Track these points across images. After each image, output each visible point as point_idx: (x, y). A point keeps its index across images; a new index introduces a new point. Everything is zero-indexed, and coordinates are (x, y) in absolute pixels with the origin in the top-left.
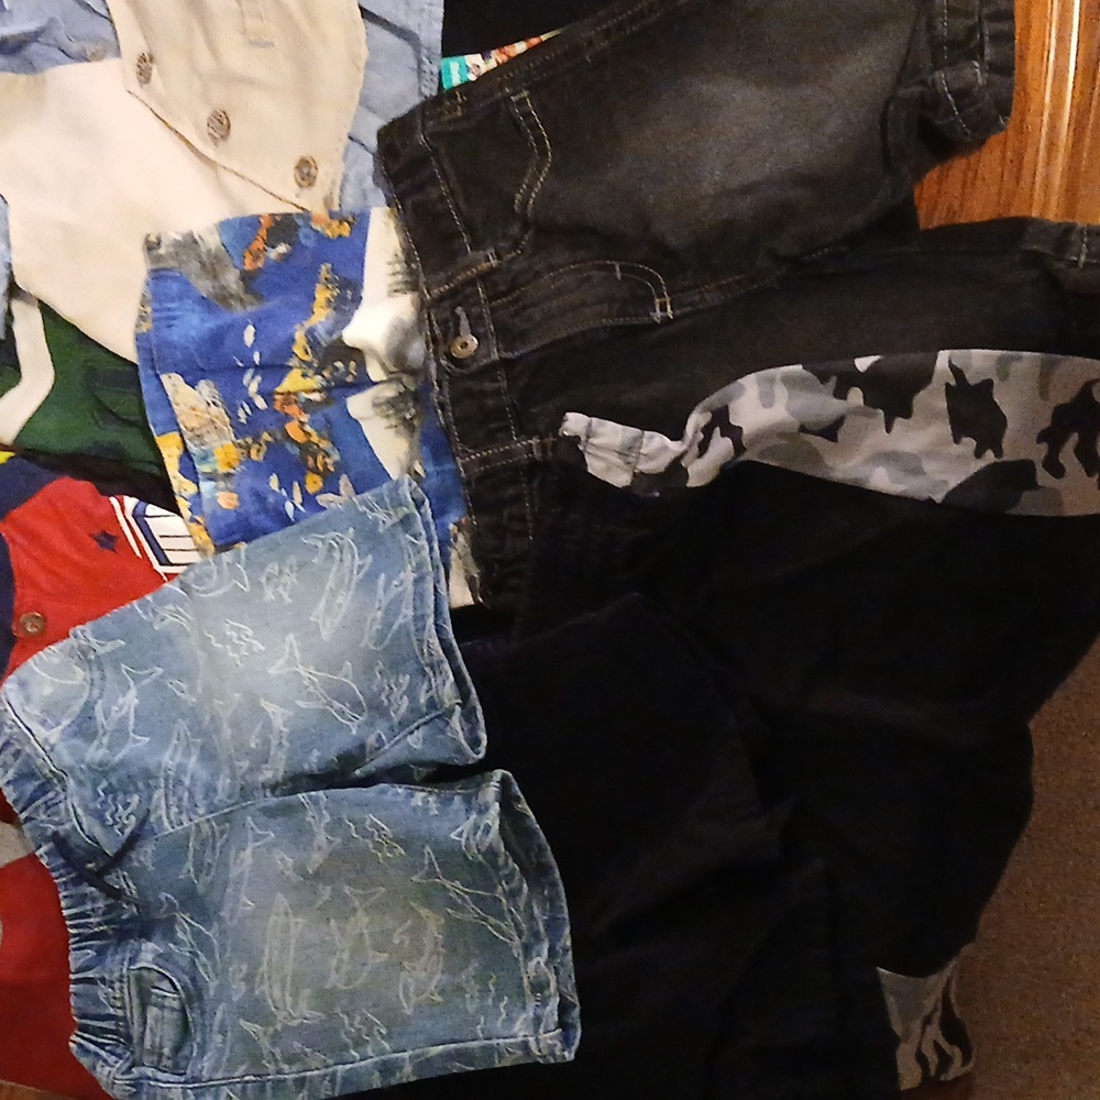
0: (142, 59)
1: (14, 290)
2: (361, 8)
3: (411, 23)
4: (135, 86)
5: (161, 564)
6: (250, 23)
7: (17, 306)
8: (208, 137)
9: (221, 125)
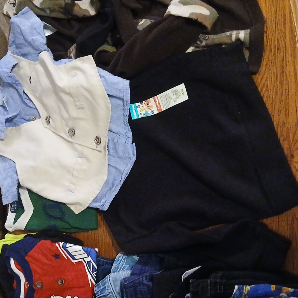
0: (47, 118)
1: (19, 186)
2: (108, 94)
3: (121, 96)
4: (46, 125)
5: (73, 260)
6: (77, 103)
7: (21, 191)
8: (69, 135)
9: (72, 132)
